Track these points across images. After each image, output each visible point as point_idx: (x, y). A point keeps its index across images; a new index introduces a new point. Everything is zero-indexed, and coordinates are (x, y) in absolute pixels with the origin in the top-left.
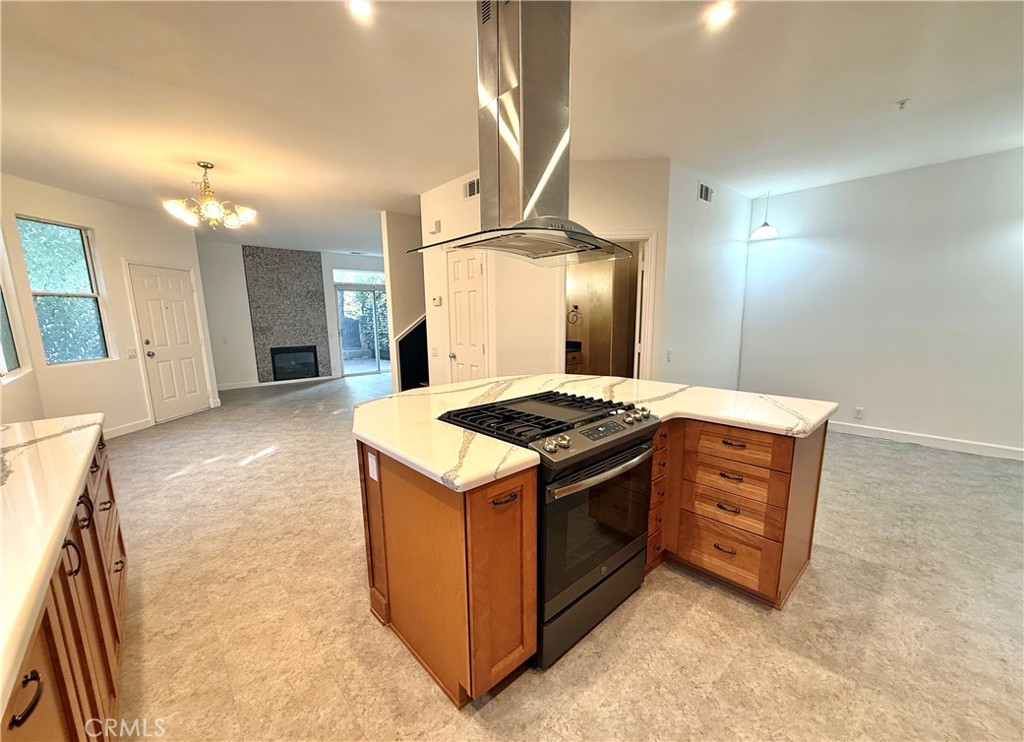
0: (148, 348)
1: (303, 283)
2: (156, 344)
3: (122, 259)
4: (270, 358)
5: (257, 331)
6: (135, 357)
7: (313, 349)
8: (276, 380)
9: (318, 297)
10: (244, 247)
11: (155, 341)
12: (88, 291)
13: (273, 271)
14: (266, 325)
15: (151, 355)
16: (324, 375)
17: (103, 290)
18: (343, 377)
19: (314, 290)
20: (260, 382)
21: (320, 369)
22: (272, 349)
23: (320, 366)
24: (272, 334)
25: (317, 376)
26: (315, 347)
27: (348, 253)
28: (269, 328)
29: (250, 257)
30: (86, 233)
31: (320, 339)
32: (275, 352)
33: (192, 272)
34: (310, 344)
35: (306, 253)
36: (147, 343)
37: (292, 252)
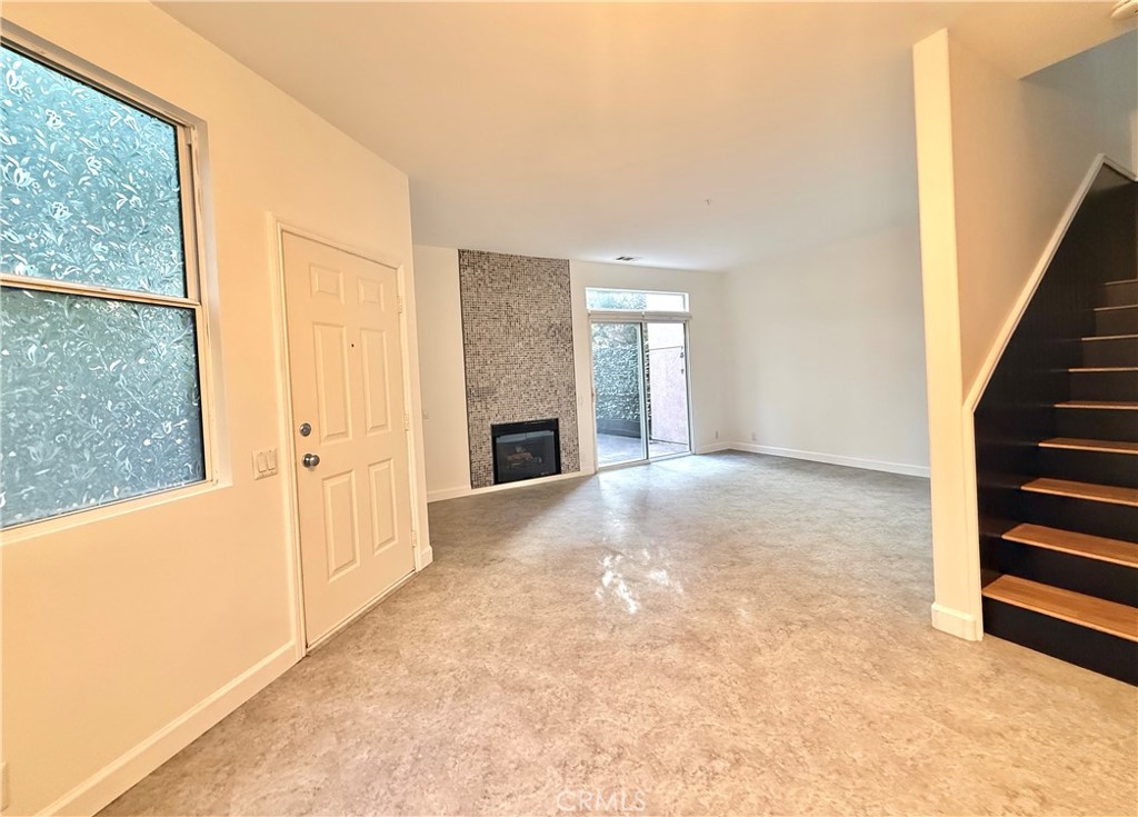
0: (308, 445)
1: (542, 312)
2: (325, 434)
3: (269, 216)
4: (490, 444)
5: (474, 395)
6: (274, 472)
7: (553, 425)
8: (496, 482)
9: (562, 334)
10: (461, 253)
11: (322, 428)
12: (173, 293)
13: (500, 291)
14: (486, 384)
15: (310, 462)
16: (568, 470)
17: (211, 291)
18: (596, 473)
19: (558, 322)
20: (473, 487)
21: (563, 460)
22: (493, 427)
23: (563, 454)
24: (495, 400)
25: (559, 472)
26: (557, 420)
27: (611, 258)
28: (491, 391)
29: (469, 270)
30: (188, 136)
31: (564, 408)
32: (498, 430)
33: (401, 271)
34: (549, 416)
35: (550, 261)
36: (306, 431)
37: (529, 260)
